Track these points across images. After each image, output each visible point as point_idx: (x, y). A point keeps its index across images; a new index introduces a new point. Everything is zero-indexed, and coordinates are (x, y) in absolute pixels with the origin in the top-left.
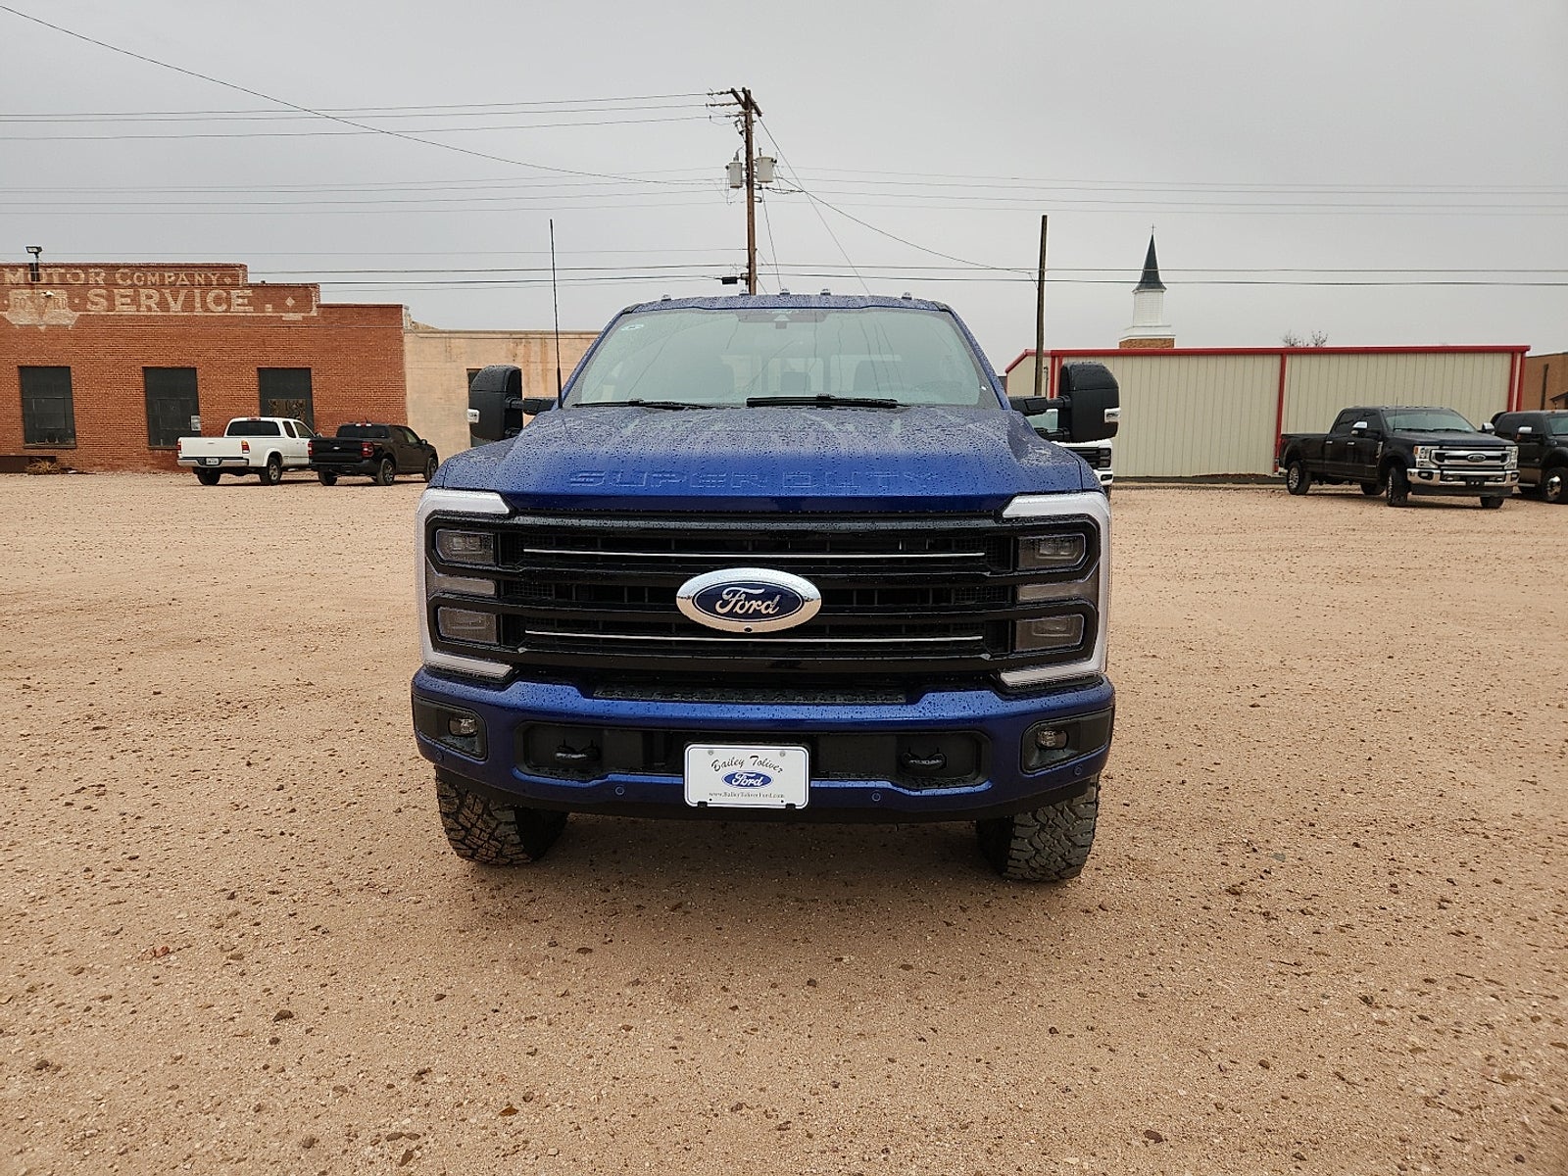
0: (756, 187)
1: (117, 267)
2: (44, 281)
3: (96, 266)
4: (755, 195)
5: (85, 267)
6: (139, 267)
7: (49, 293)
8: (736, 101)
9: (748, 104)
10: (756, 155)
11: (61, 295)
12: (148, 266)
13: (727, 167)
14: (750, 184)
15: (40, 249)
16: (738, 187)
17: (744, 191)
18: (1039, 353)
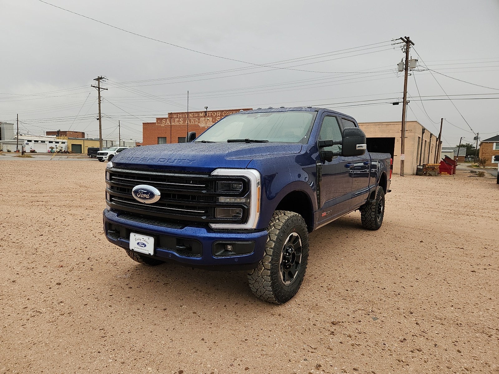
0: (409, 70)
1: (223, 111)
2: (207, 115)
3: (218, 111)
4: (408, 73)
5: (216, 111)
6: (228, 111)
7: (208, 118)
8: (403, 41)
9: (408, 42)
10: (409, 59)
11: (211, 119)
12: (230, 110)
13: (398, 65)
14: (406, 69)
15: (207, 107)
16: (401, 71)
17: (404, 72)
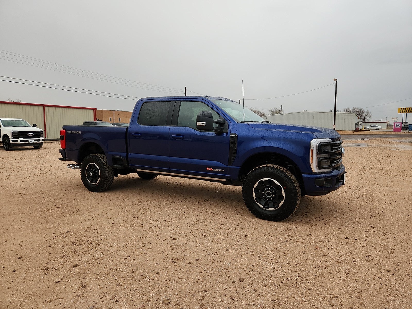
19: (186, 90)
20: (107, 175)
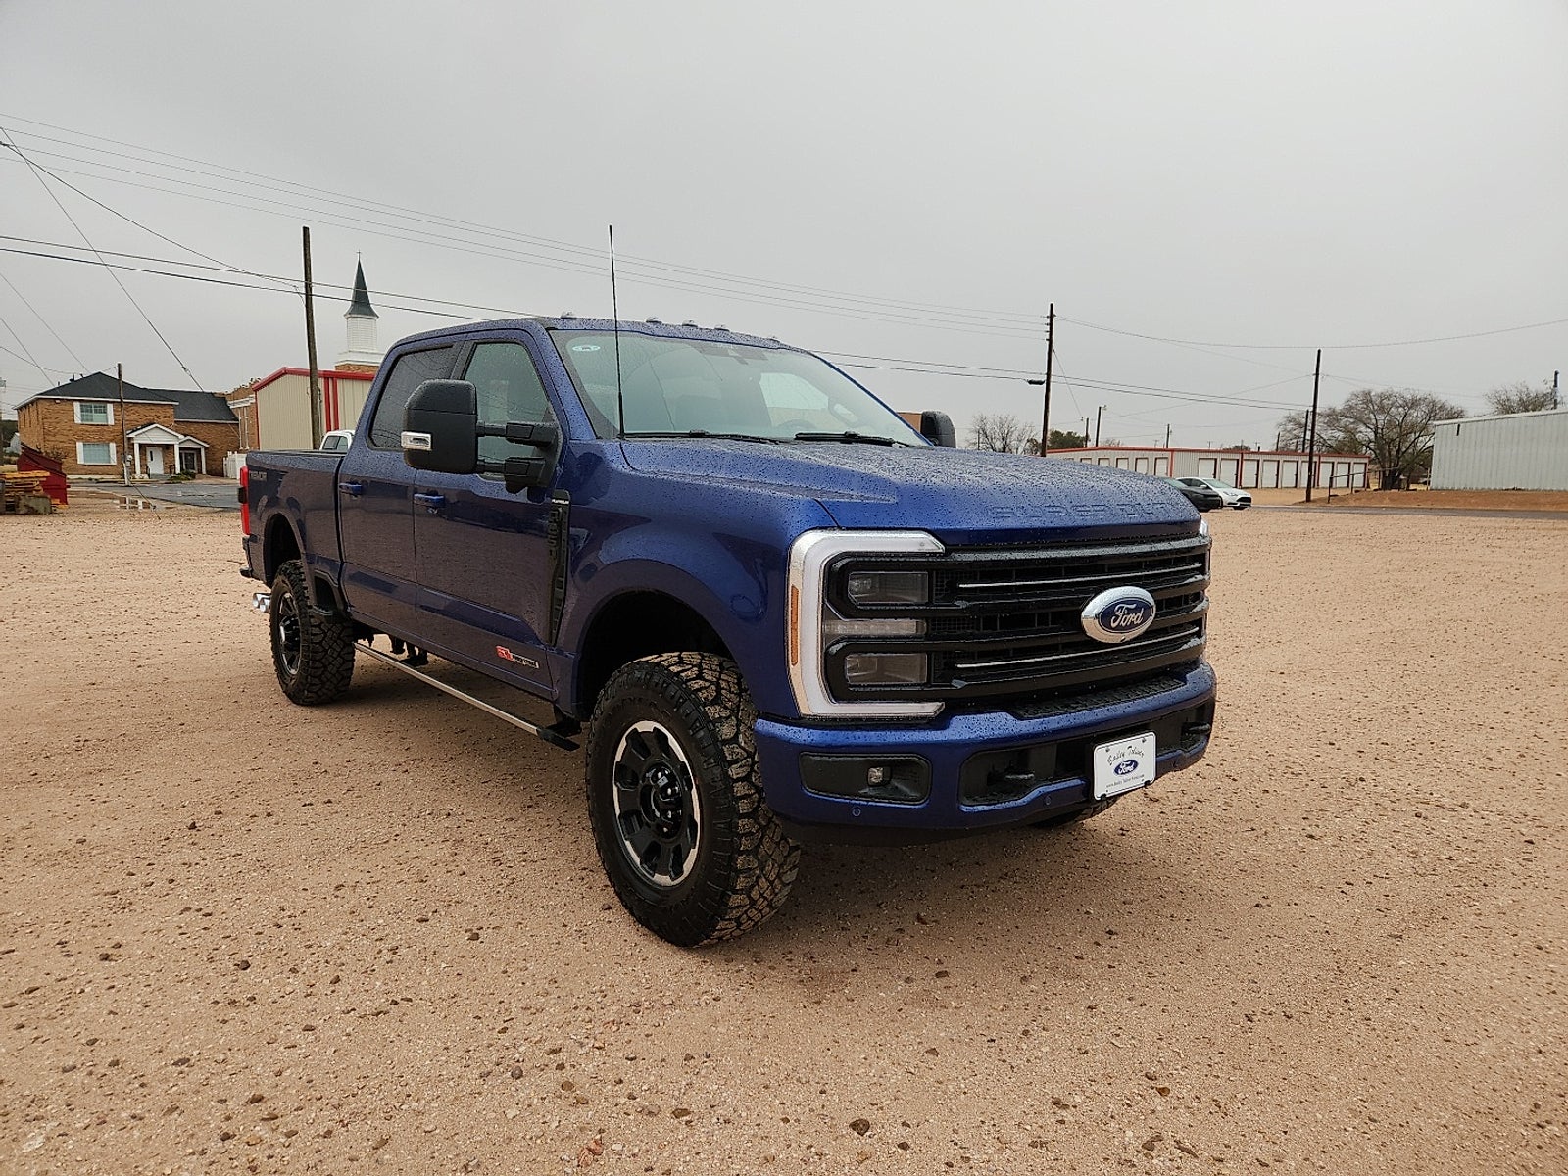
18: (312, 373)
19: (1051, 316)
20: (316, 643)
